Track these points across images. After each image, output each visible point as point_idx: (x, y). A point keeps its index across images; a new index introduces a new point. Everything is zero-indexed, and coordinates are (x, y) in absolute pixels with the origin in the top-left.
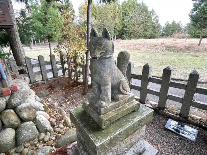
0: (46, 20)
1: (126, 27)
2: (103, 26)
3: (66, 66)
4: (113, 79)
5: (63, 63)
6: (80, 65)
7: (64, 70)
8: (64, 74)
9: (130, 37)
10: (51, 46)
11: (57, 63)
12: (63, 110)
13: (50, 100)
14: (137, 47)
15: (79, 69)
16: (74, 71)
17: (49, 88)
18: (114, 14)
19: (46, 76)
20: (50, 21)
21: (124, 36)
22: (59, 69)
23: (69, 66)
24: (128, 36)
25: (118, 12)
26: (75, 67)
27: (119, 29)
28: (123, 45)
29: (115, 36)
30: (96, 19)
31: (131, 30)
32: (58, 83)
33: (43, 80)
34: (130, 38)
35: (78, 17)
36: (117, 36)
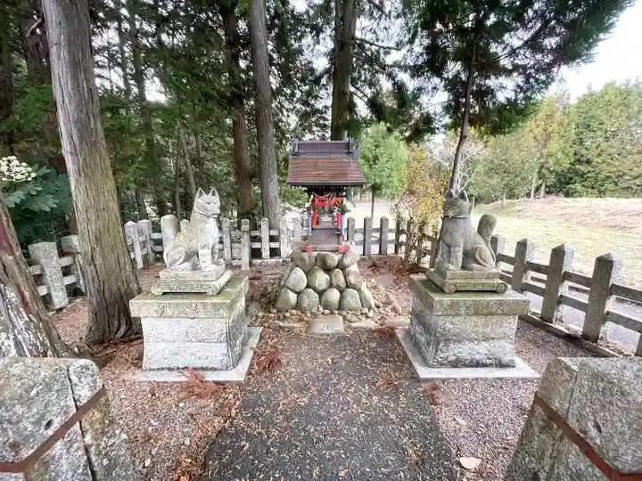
0: (376, 158)
1: (588, 162)
2: (503, 162)
3: (403, 238)
4: (466, 242)
5: (399, 232)
6: (430, 238)
7: (398, 245)
8: (396, 252)
9: (600, 192)
10: (375, 204)
11: (391, 231)
12: (391, 296)
13: (373, 280)
14: (619, 220)
15: (427, 244)
16: (415, 248)
17: (370, 267)
18: (545, 130)
19: (369, 249)
20: (383, 159)
21: (578, 187)
22: (390, 242)
23: (408, 239)
24: (593, 188)
25: (561, 124)
26: (420, 240)
27: (559, 169)
28: (565, 211)
29: (543, 188)
30: (486, 146)
31: (606, 170)
32: (385, 263)
33: (364, 254)
34: (601, 194)
35: (440, 144)
36: (547, 187)
